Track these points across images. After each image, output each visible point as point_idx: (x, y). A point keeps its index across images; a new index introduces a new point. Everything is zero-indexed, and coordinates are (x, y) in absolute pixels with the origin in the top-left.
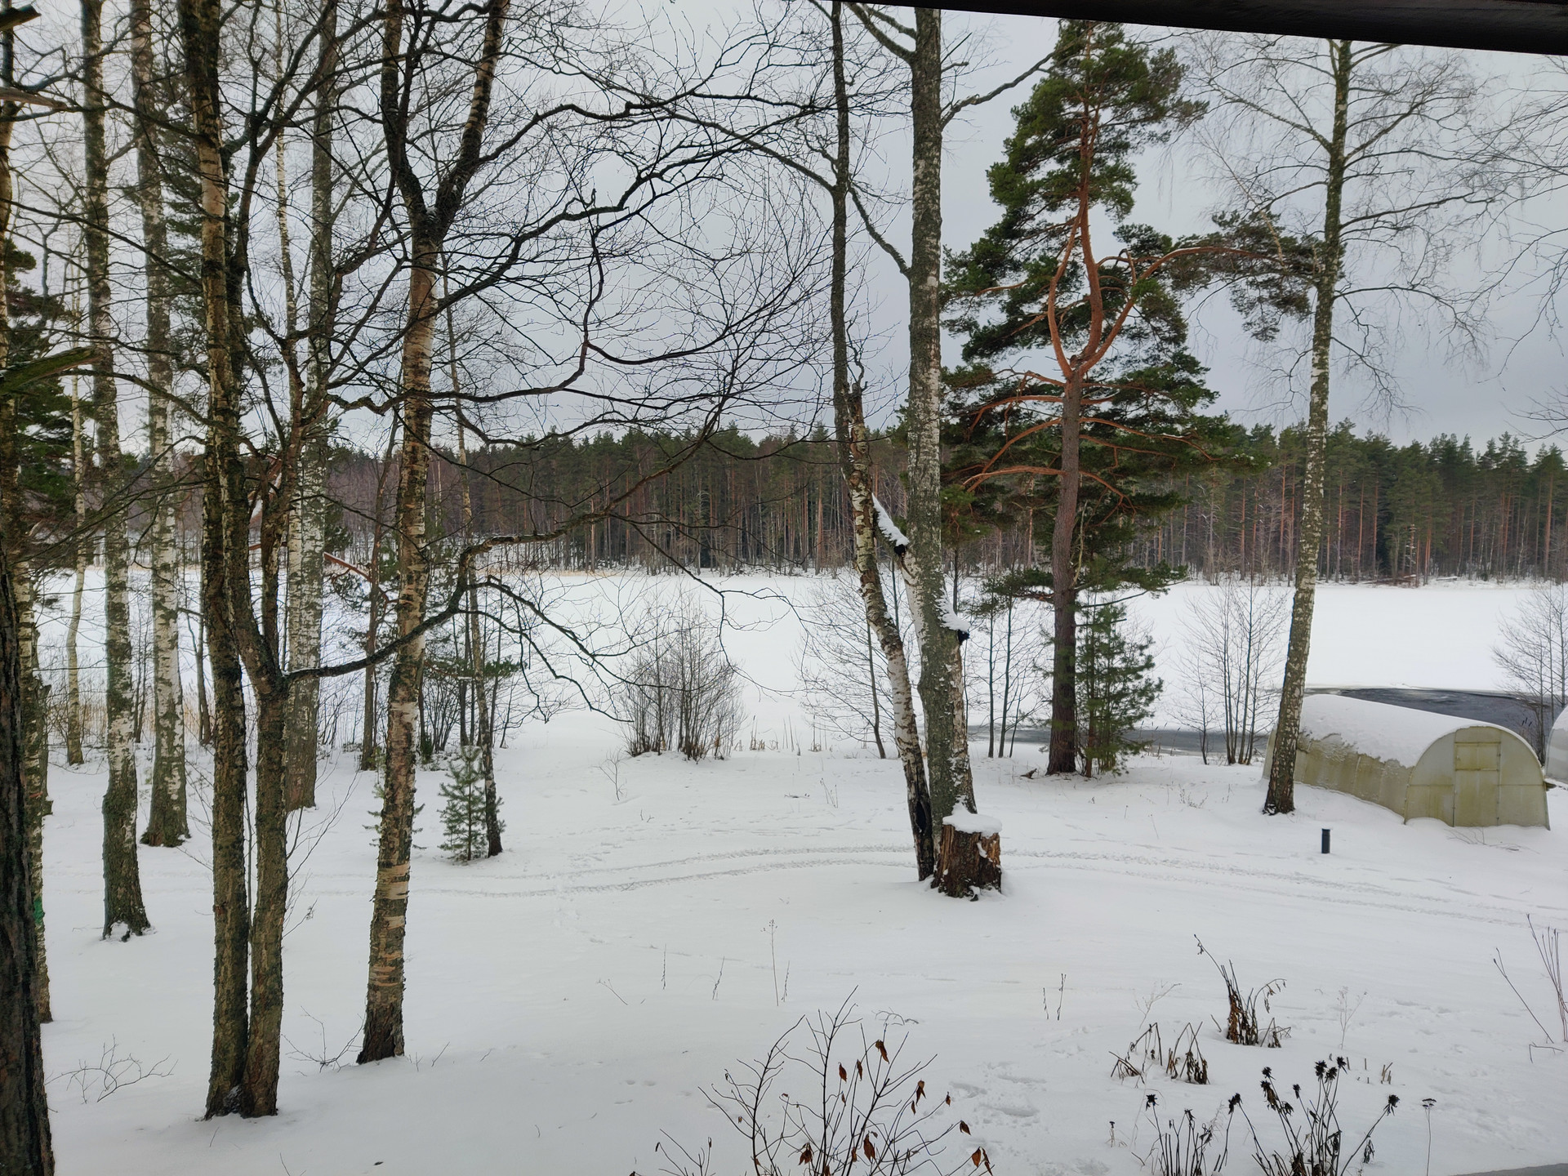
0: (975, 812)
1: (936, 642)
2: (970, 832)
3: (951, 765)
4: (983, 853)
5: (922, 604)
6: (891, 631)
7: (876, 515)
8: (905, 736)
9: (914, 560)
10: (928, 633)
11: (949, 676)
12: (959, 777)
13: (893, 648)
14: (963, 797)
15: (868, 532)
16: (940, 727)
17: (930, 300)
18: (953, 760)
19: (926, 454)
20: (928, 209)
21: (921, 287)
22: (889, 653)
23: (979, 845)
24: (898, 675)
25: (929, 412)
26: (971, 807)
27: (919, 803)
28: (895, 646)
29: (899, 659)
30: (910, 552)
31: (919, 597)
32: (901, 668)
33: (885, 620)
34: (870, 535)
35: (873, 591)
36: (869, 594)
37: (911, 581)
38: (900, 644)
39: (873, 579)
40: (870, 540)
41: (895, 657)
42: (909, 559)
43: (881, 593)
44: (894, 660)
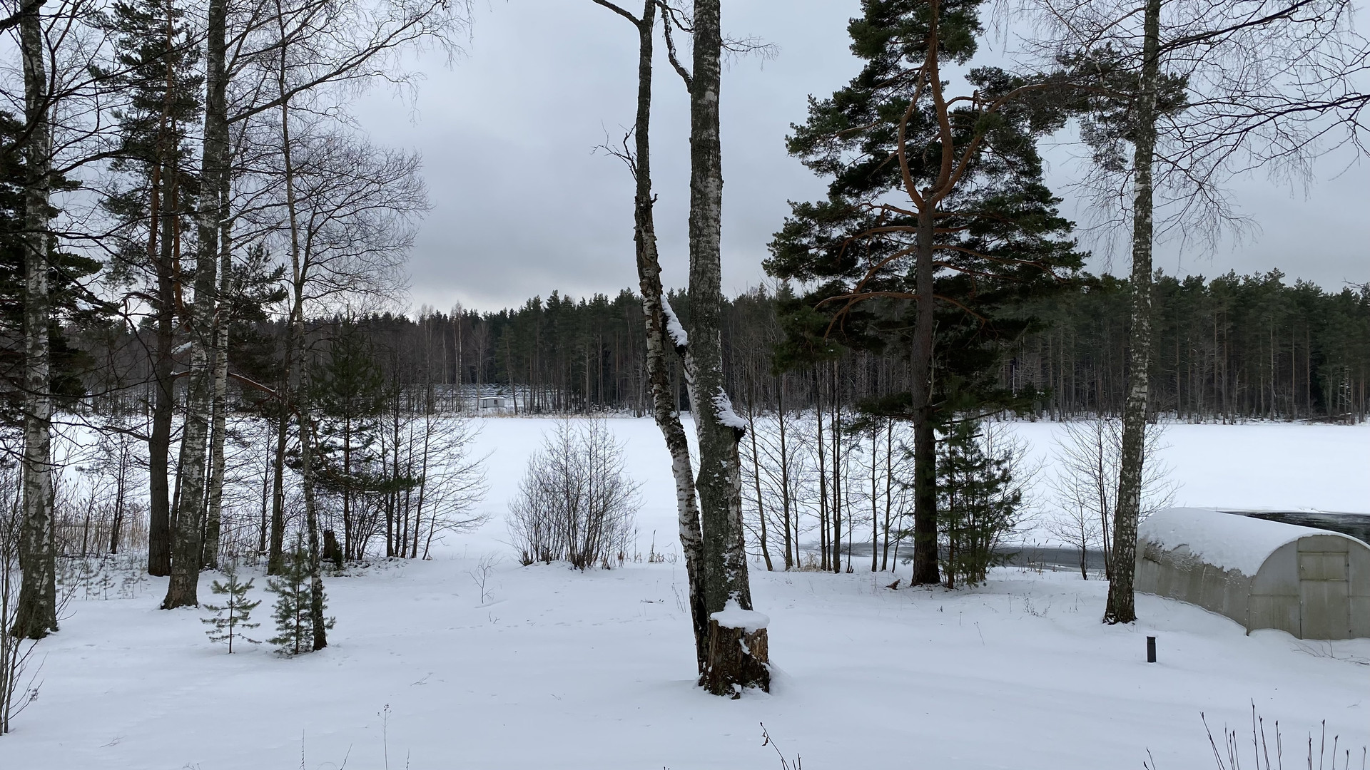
0: (750, 608)
1: (711, 440)
2: (731, 627)
3: (725, 560)
4: (746, 650)
5: (699, 402)
6: (676, 430)
7: (666, 319)
8: (688, 534)
9: (692, 359)
10: (704, 430)
11: (724, 472)
12: (733, 573)
13: (677, 446)
14: (736, 593)
15: (656, 335)
16: (714, 522)
17: (708, 114)
18: (727, 556)
19: (704, 258)
20: (706, 29)
21: (699, 102)
22: (672, 452)
23: (742, 641)
24: (681, 472)
25: (707, 219)
26: (745, 603)
27: (699, 600)
28: (679, 444)
29: (682, 457)
30: (689, 352)
31: (696, 396)
32: (684, 464)
33: (671, 419)
34: (658, 338)
35: (661, 392)
36: (656, 395)
37: (690, 381)
38: (684, 442)
39: (661, 380)
40: (659, 343)
41: (678, 454)
42: (689, 359)
43: (668, 394)
44: (677, 458)
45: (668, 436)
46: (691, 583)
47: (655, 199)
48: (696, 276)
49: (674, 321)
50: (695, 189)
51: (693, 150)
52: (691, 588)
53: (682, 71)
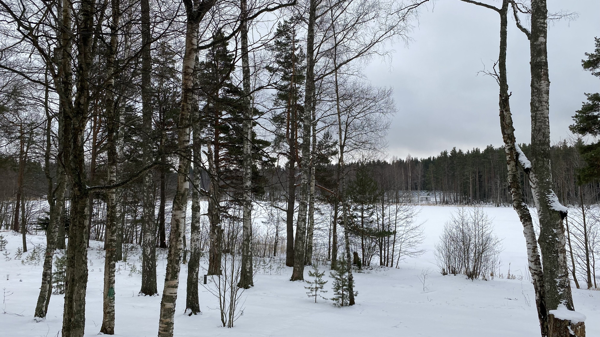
0: (573, 310)
1: (547, 217)
2: (562, 319)
3: (557, 282)
4: (572, 332)
5: (539, 197)
6: (525, 212)
7: (518, 155)
8: (534, 267)
9: (534, 175)
10: (542, 212)
11: (555, 235)
12: (562, 290)
14: (565, 301)
15: (513, 163)
16: (550, 262)
17: (540, 49)
18: (558, 280)
19: (540, 122)
20: (538, 6)
21: (535, 43)
22: (523, 223)
23: (569, 327)
24: (528, 234)
25: (541, 102)
26: (570, 307)
27: (541, 302)
28: (527, 220)
29: (529, 226)
30: (532, 171)
31: (537, 194)
32: (530, 231)
33: (522, 206)
34: (514, 165)
35: (516, 192)
36: (513, 194)
37: (533, 186)
38: (530, 219)
39: (516, 186)
40: (514, 167)
41: (527, 225)
42: (532, 175)
43: (520, 193)
44: (526, 227)
45: (520, 215)
46: (536, 293)
47: (511, 95)
48: (535, 132)
49: (522, 155)
50: (534, 87)
51: (532, 68)
52: (536, 295)
53: (524, 30)
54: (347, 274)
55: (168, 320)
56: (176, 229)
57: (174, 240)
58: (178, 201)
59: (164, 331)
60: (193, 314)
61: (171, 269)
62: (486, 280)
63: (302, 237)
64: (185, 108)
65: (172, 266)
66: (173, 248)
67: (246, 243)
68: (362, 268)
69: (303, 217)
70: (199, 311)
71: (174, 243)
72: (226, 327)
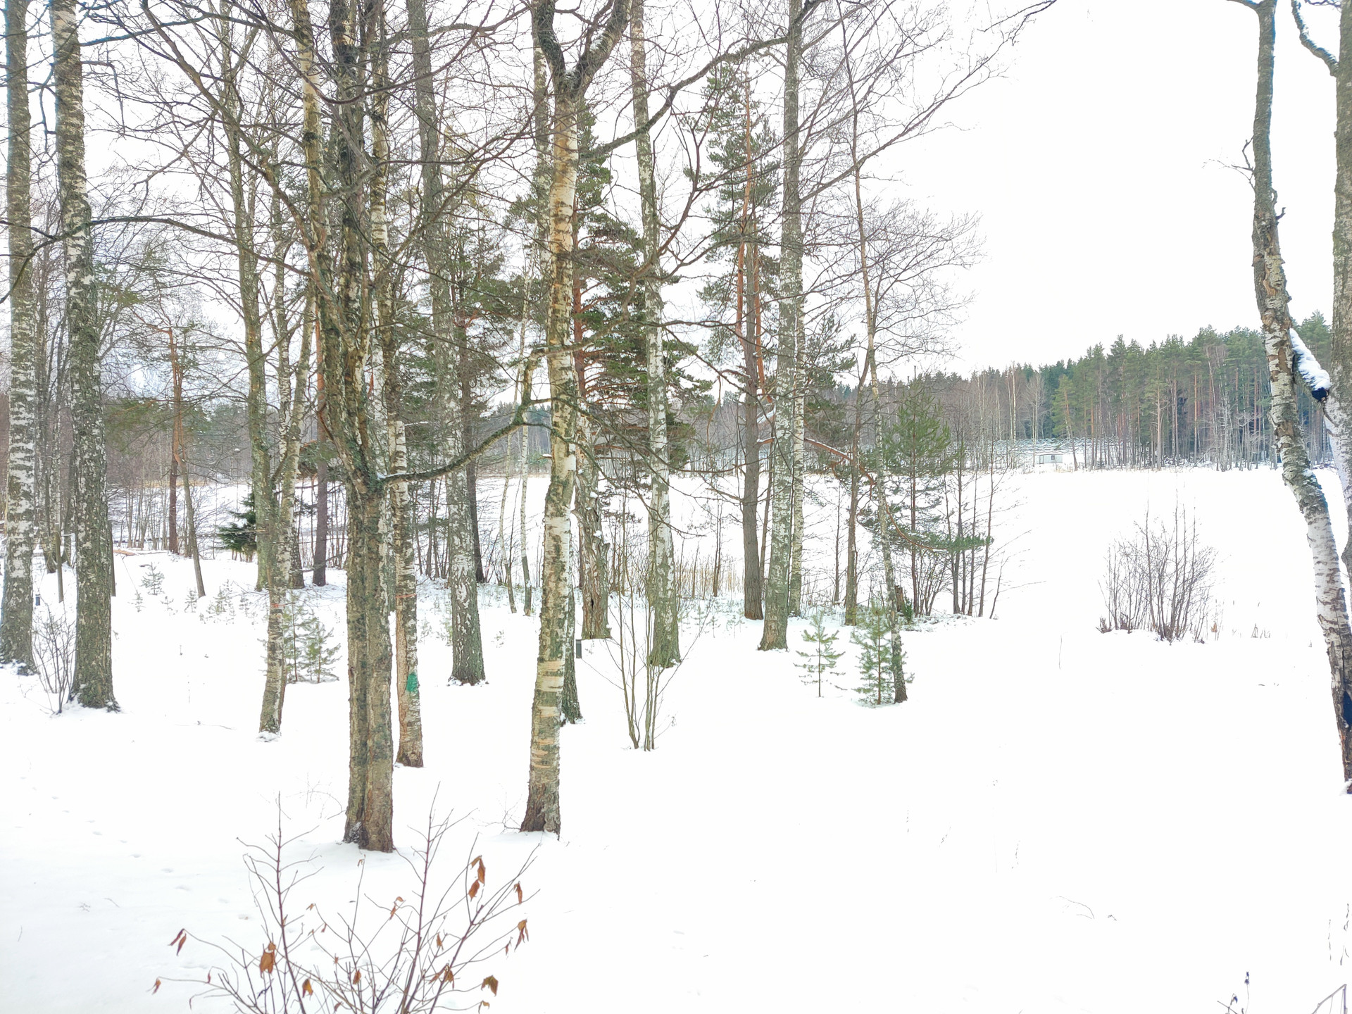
5: (1347, 456)
6: (1312, 491)
7: (1296, 358)
8: (1330, 615)
9: (1337, 405)
13: (1314, 510)
15: (1284, 378)
22: (1308, 517)
24: (1319, 541)
27: (1345, 694)
28: (1316, 508)
29: (1321, 523)
30: (1333, 396)
31: (1344, 449)
32: (1324, 533)
33: (1305, 478)
34: (1287, 382)
35: (1290, 445)
36: (1284, 450)
37: (1334, 430)
38: (1324, 505)
39: (1290, 432)
40: (1287, 387)
41: (1315, 521)
42: (1331, 404)
43: (1300, 447)
44: (1314, 525)
45: (1300, 498)
46: (1333, 672)
47: (1283, 214)
48: (1344, 302)
49: (1308, 359)
50: (1343, 194)
51: (1337, 146)
52: (1334, 678)
53: (1321, 53)
54: (888, 636)
55: (548, 741)
56: (554, 555)
57: (553, 578)
58: (555, 498)
59: (542, 762)
60: (568, 724)
61: (548, 639)
62: (1202, 642)
63: (782, 557)
64: (560, 296)
65: (552, 632)
66: (551, 595)
67: (661, 571)
68: (915, 620)
69: (782, 512)
70: (579, 716)
71: (552, 585)
72: (640, 750)
